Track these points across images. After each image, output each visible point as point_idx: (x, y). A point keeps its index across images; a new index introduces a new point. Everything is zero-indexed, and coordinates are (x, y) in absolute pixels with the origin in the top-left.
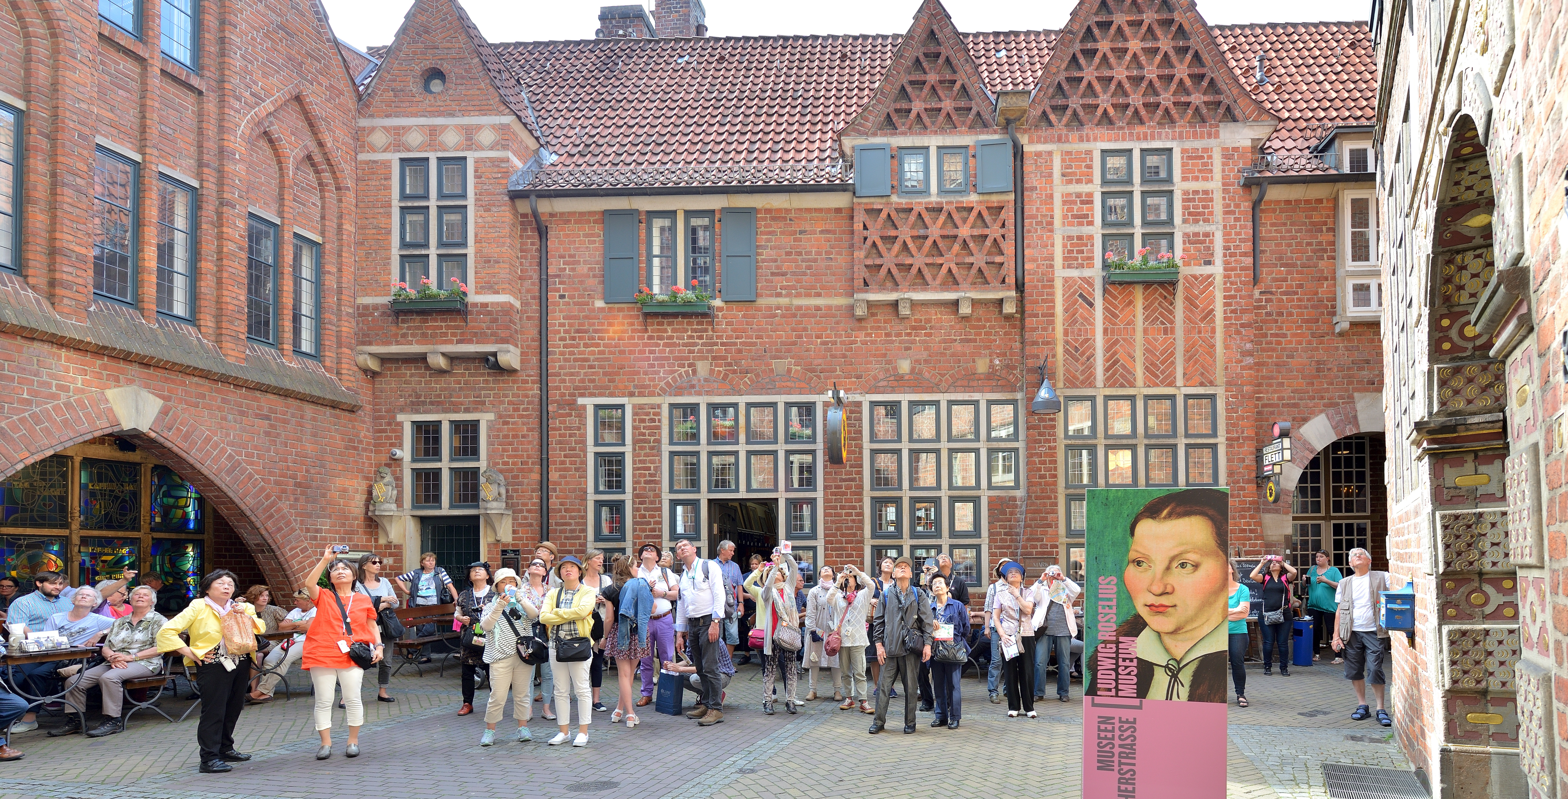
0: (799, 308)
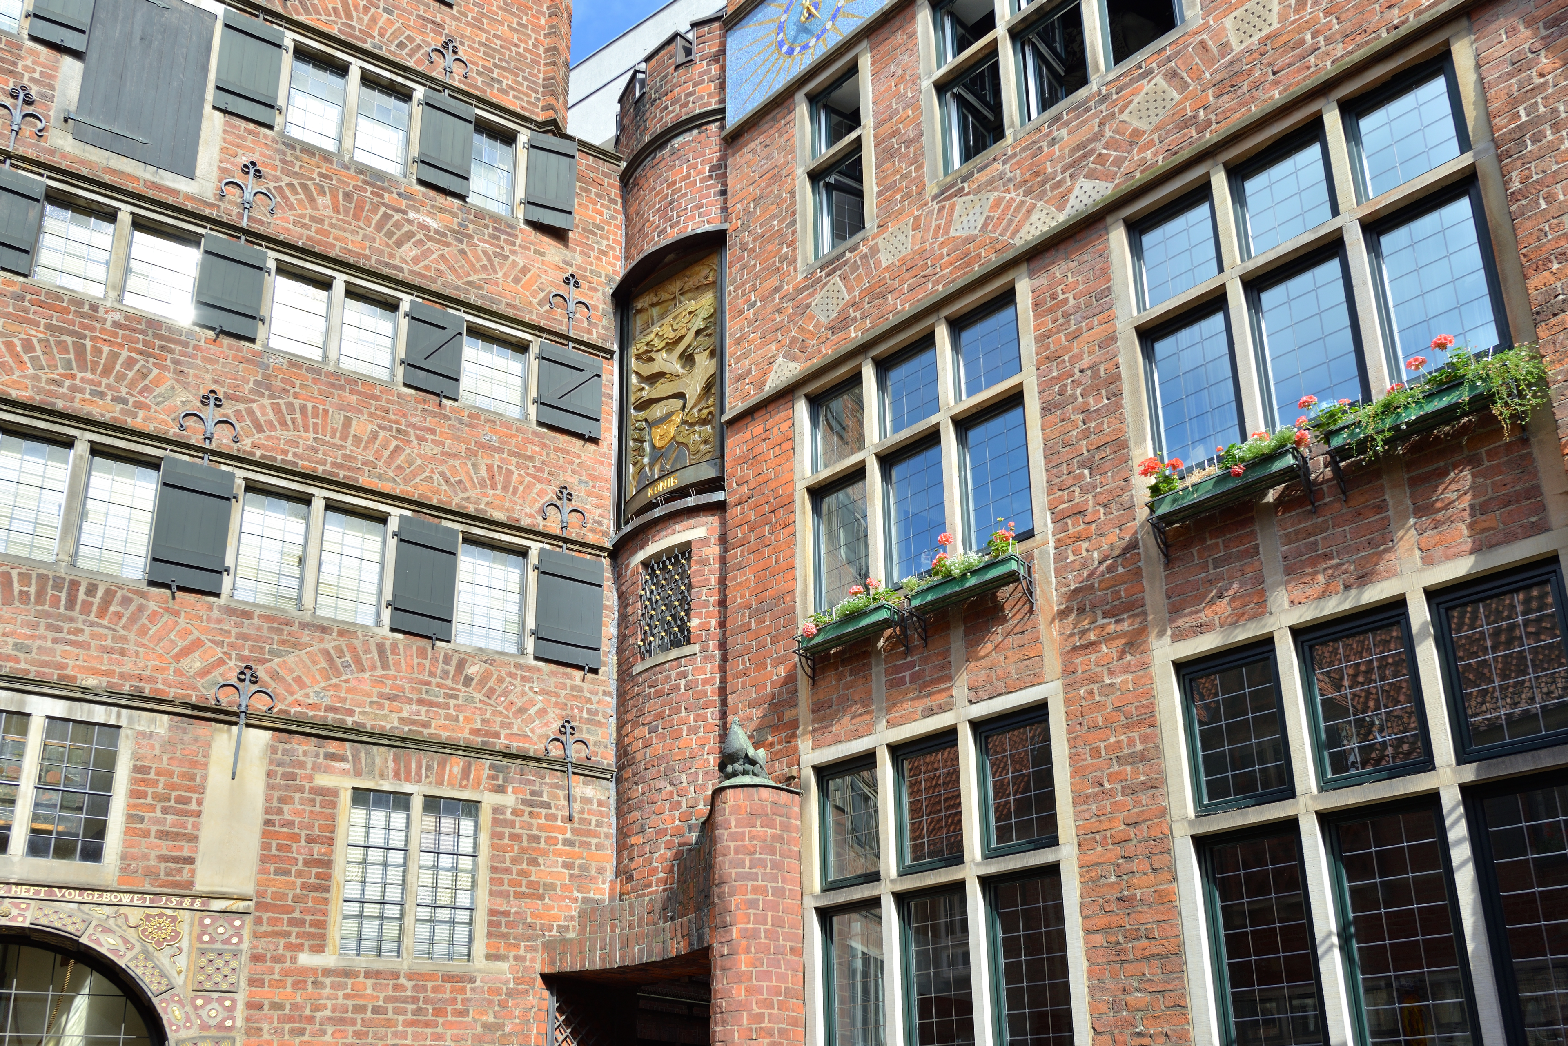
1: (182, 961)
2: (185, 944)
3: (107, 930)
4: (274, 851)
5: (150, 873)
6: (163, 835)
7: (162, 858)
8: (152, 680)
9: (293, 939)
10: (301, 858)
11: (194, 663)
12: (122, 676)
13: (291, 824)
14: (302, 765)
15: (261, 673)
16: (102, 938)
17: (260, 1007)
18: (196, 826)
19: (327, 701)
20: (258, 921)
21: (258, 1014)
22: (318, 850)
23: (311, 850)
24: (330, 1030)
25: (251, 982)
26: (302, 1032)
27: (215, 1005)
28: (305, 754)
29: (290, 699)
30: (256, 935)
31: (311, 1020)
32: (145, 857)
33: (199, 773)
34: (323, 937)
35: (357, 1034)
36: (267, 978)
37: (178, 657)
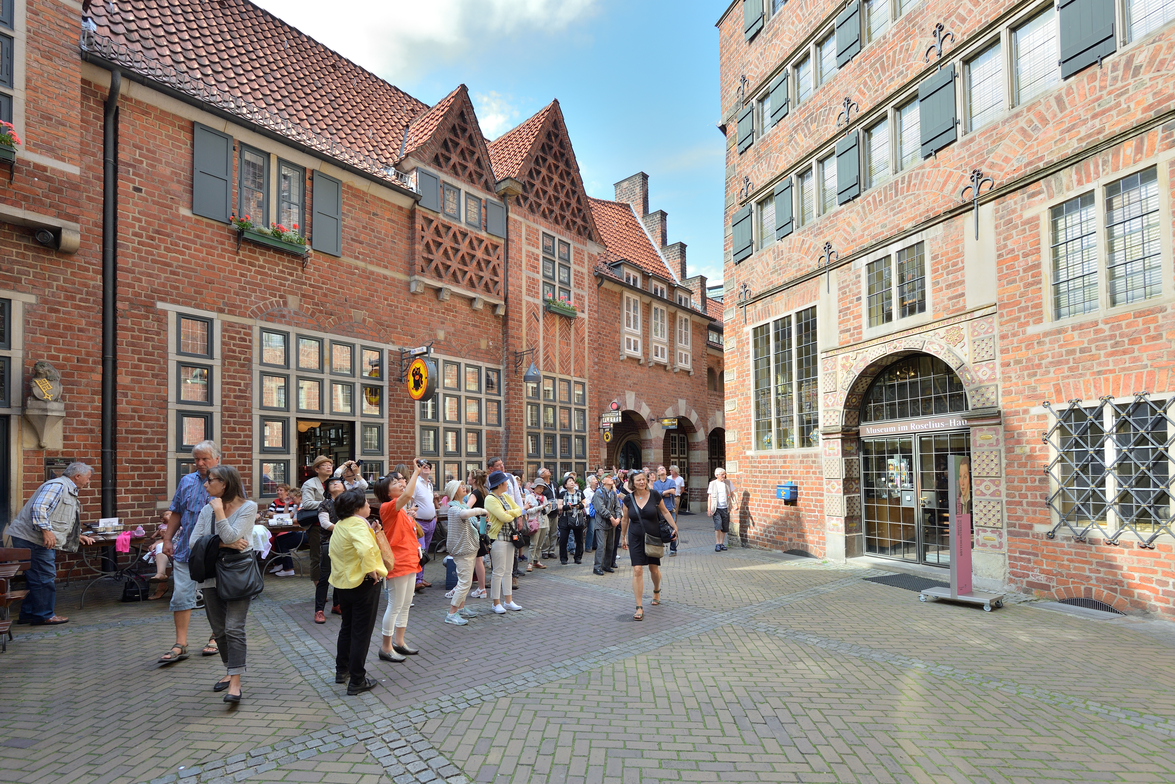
0: (372, 273)
1: (966, 349)
2: (966, 340)
3: (931, 343)
4: (1005, 272)
5: (946, 309)
6: (949, 286)
7: (950, 299)
8: (933, 208)
9: (1022, 320)
10: (1021, 269)
11: (950, 186)
12: (920, 215)
13: (1013, 250)
14: (1014, 211)
15: (984, 169)
16: (930, 347)
17: (1008, 365)
18: (963, 276)
19: (1026, 161)
20: (1002, 316)
21: (1008, 369)
22: (1031, 260)
23: (1027, 261)
24: (1052, 370)
25: (1002, 351)
26: (1035, 374)
27: (985, 368)
28: (1015, 203)
29: (1002, 174)
30: (1001, 324)
31: (1039, 366)
32: (942, 301)
33: (960, 245)
34: (1041, 313)
35: (1070, 369)
36: (1010, 347)
37: (942, 190)
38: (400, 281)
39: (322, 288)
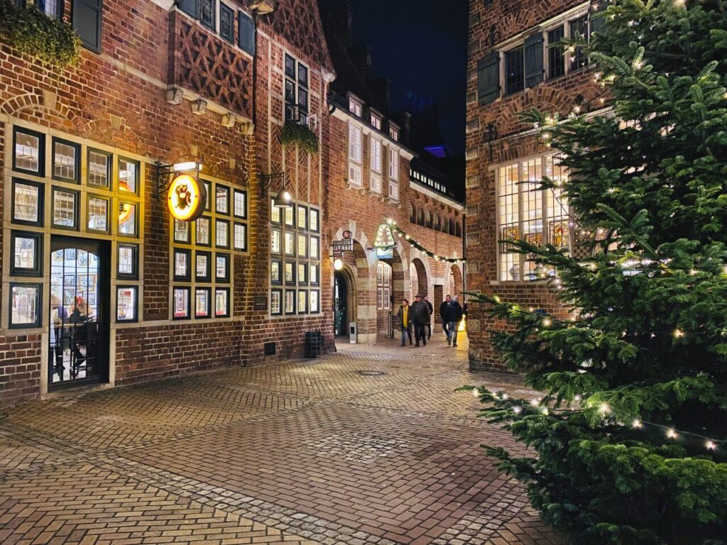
0: (131, 76)
38: (157, 88)
39: (79, 86)
